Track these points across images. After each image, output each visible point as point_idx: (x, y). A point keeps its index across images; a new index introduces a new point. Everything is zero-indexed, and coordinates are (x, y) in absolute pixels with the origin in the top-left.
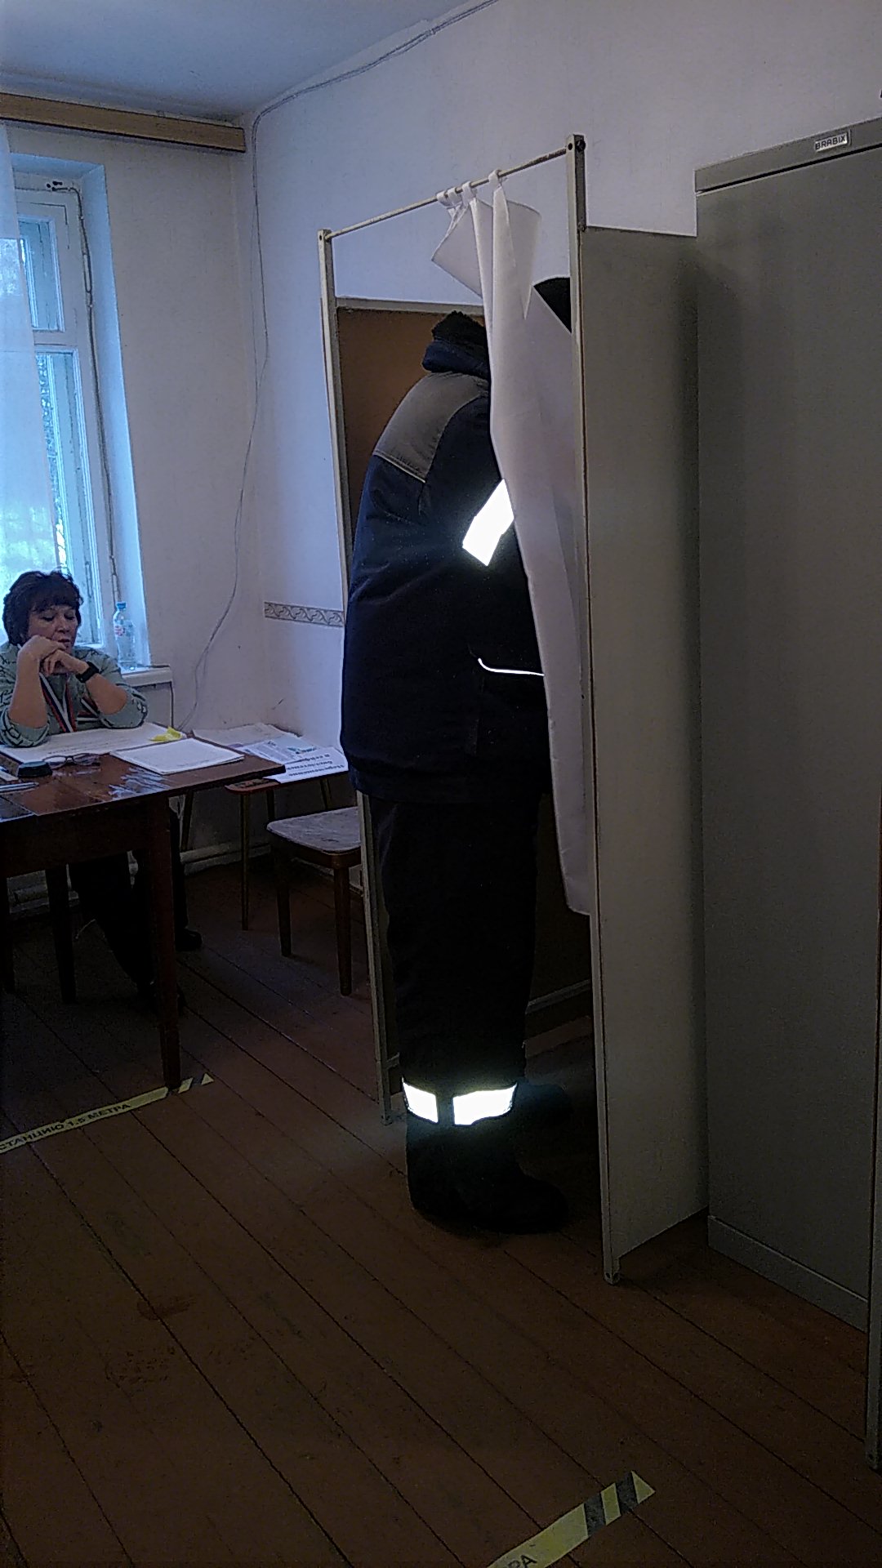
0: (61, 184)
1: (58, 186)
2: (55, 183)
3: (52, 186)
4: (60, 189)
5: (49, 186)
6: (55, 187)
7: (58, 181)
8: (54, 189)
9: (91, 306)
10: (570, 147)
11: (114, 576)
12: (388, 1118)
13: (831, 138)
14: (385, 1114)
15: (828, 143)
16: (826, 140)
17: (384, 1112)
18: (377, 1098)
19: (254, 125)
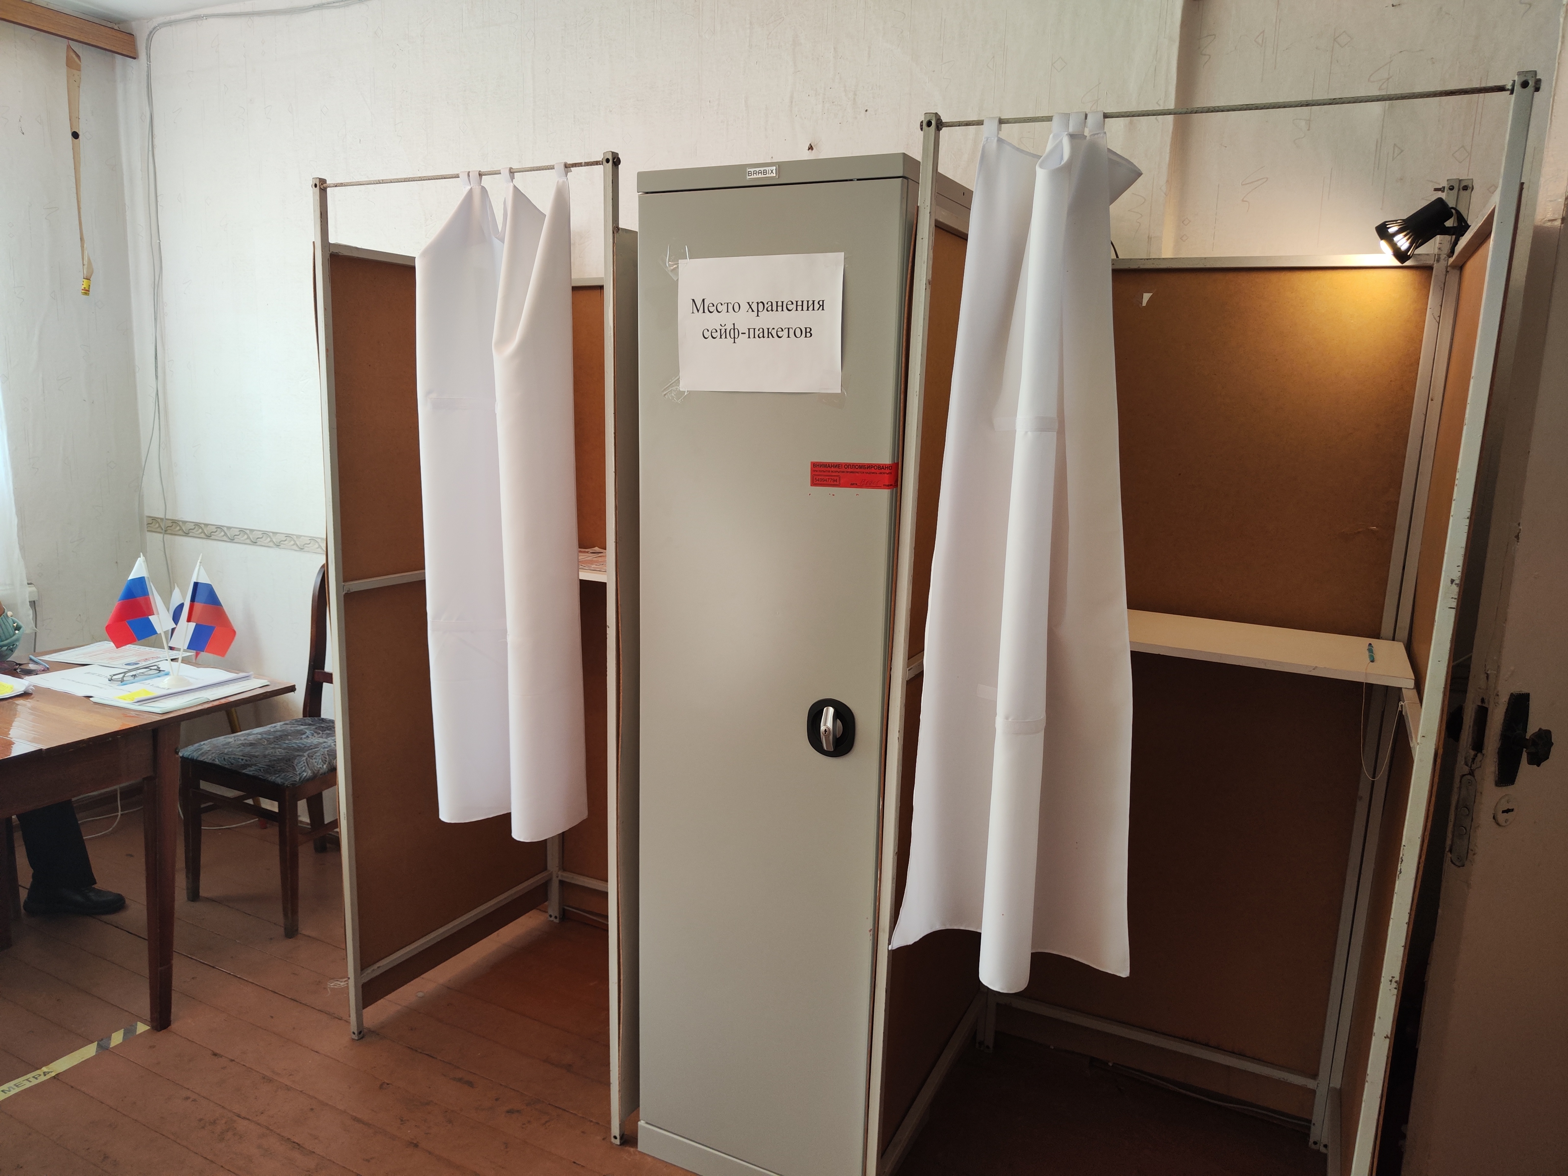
10: (607, 161)
12: (360, 1033)
13: (762, 169)
14: (358, 1030)
15: (759, 173)
16: (757, 169)
17: (356, 1028)
18: (348, 1016)
19: (149, 35)
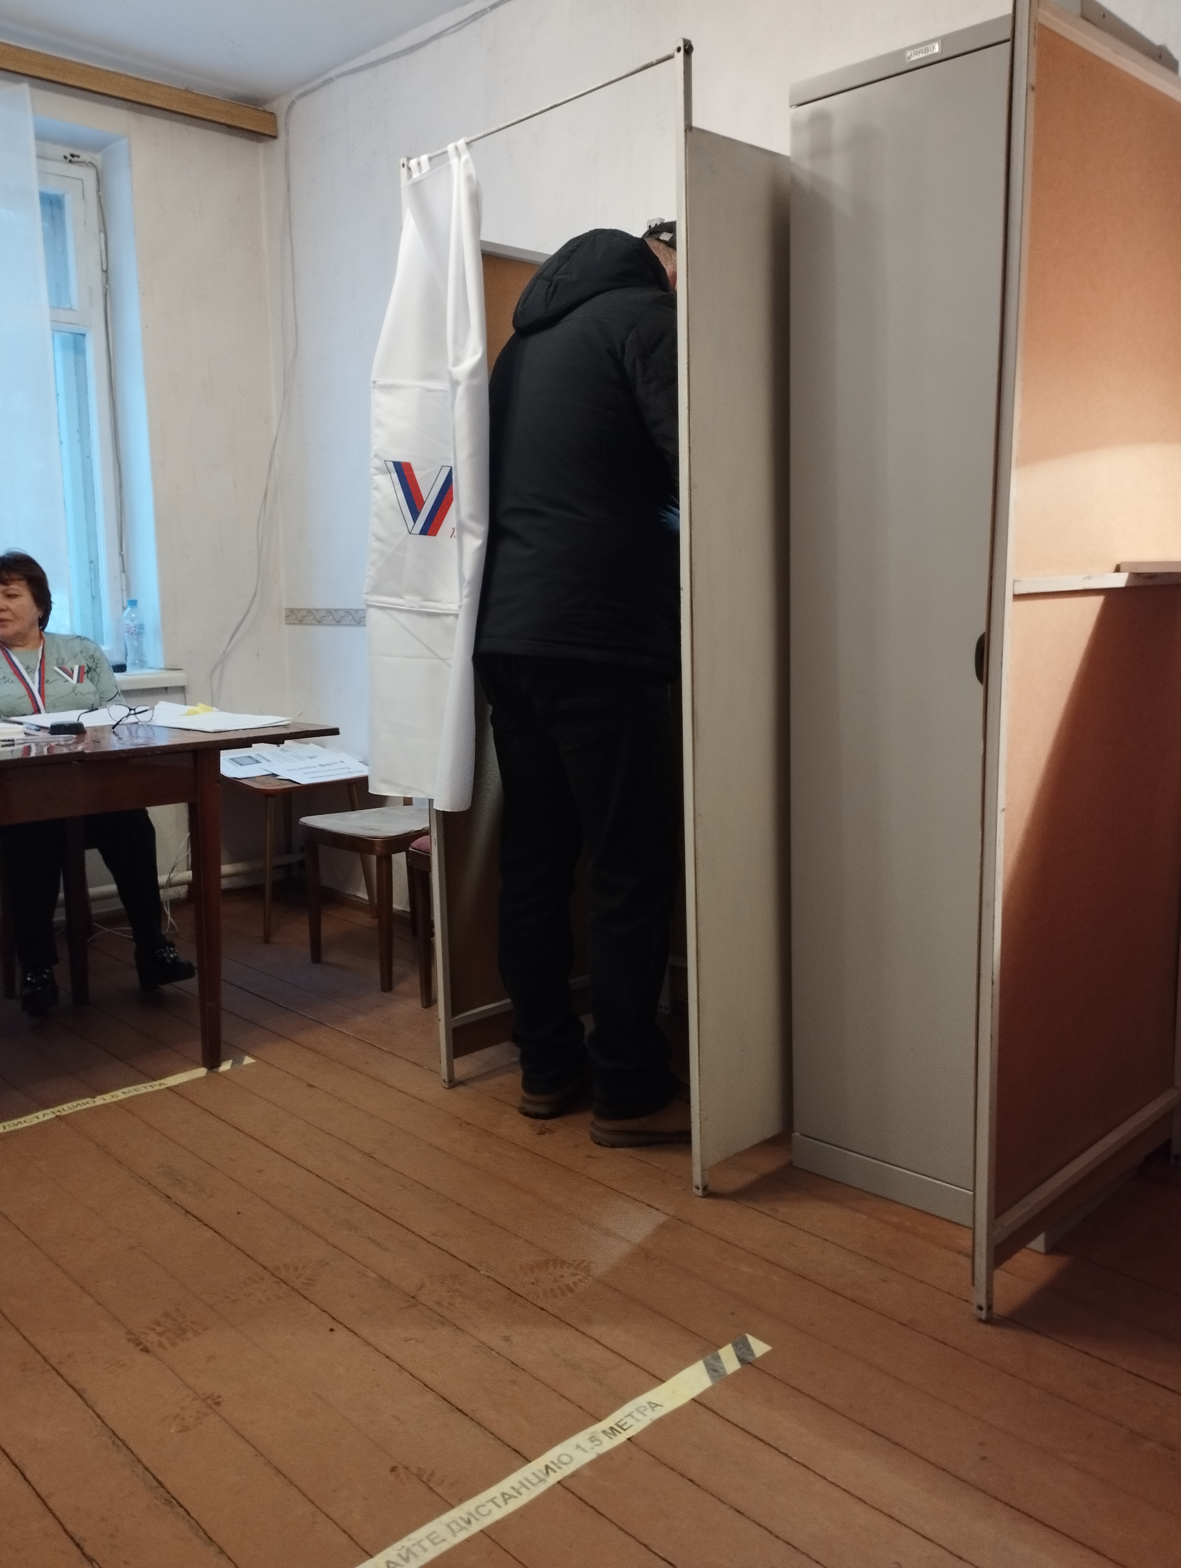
0: (78, 156)
1: (75, 159)
2: (72, 156)
3: (69, 158)
4: (78, 162)
5: (65, 158)
6: (72, 159)
7: (75, 153)
8: (70, 161)
9: (107, 286)
10: (679, 50)
11: (123, 574)
12: (450, 1081)
13: (923, 48)
14: (448, 1077)
15: (920, 53)
16: (918, 50)
17: (446, 1075)
18: (439, 1062)
19: (288, 110)
